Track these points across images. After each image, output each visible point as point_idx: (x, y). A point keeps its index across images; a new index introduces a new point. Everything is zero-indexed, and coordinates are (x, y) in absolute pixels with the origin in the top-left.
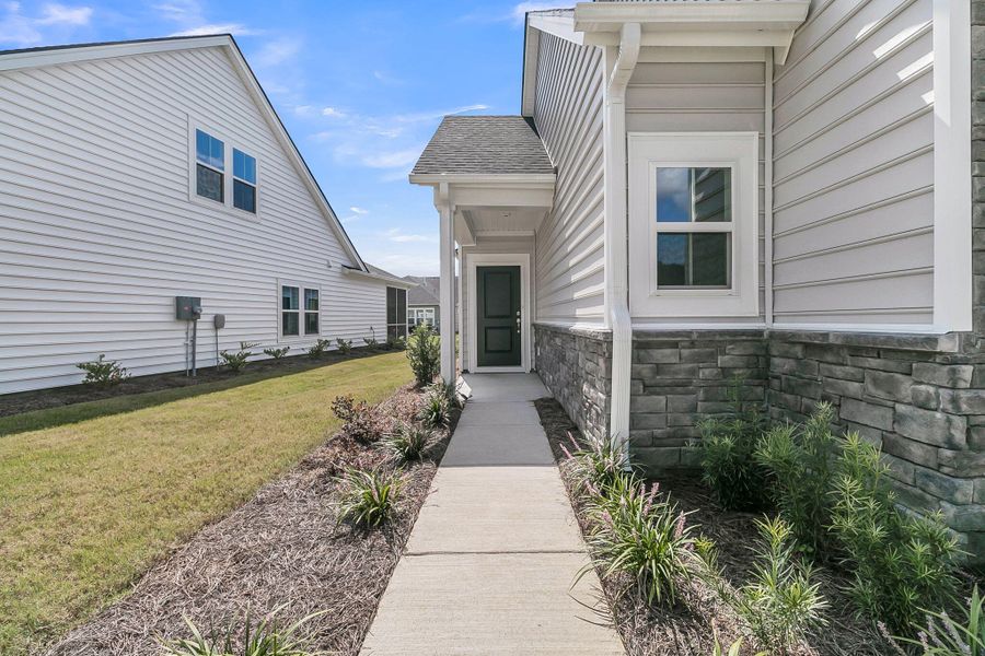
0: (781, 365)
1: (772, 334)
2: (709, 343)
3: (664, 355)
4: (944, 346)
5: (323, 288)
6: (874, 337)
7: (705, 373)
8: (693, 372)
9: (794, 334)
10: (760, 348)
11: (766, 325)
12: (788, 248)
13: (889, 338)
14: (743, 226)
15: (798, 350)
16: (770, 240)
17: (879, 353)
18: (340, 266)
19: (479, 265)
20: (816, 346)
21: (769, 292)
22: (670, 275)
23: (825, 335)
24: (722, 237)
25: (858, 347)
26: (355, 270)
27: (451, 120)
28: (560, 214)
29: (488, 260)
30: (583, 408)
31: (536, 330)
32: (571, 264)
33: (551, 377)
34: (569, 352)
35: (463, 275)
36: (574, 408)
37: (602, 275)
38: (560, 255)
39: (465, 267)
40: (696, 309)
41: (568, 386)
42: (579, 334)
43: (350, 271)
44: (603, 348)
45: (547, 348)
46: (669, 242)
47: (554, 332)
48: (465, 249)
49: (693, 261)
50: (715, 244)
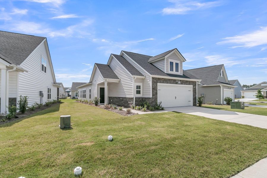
0: (144, 99)
2: (139, 98)
3: (137, 99)
4: (151, 98)
5: (52, 88)
10: (142, 98)
12: (144, 92)
13: (149, 97)
14: (141, 90)
16: (143, 91)
19: (100, 87)
20: (146, 98)
21: (143, 95)
22: (137, 93)
24: (140, 90)
27: (97, 64)
28: (121, 84)
29: (102, 87)
30: (128, 104)
31: (109, 98)
32: (125, 91)
33: (118, 103)
34: (125, 100)
35: (98, 89)
36: (126, 105)
37: (132, 93)
38: (121, 89)
39: (98, 88)
40: (139, 96)
41: (124, 103)
42: (128, 98)
43: (54, 84)
44: (133, 98)
45: (116, 100)
46: (137, 91)
47: (119, 98)
48: (98, 85)
49: (138, 92)
50: (140, 91)
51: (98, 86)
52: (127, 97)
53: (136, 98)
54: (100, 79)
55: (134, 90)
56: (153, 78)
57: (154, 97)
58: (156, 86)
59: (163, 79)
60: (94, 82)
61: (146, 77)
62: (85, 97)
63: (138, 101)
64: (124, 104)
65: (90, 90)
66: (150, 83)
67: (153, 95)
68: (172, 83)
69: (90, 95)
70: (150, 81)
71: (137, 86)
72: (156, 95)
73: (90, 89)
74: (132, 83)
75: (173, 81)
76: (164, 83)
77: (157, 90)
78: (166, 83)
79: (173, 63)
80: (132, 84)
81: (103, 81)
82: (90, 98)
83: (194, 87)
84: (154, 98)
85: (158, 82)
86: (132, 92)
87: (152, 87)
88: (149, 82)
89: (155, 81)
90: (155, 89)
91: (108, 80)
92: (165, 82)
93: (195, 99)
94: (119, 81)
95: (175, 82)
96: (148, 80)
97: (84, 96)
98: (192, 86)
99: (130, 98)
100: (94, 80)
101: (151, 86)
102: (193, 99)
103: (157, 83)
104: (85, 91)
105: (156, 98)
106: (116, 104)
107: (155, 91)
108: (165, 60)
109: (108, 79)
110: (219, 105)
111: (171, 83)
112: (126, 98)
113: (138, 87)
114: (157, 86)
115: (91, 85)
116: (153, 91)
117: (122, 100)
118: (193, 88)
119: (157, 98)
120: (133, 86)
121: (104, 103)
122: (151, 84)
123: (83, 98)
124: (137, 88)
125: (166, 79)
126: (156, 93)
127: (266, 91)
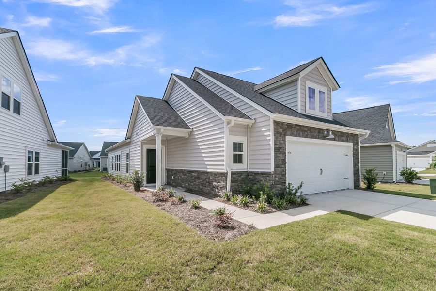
0: (251, 177)
1: (249, 172)
2: (241, 173)
3: (234, 176)
4: (272, 173)
5: (41, 151)
6: (265, 172)
7: (240, 179)
8: (238, 178)
9: (254, 171)
10: (247, 174)
11: (248, 170)
12: (252, 158)
13: (267, 172)
14: (245, 153)
15: (254, 174)
16: (249, 155)
17: (265, 174)
18: (46, 140)
19: (148, 148)
20: (257, 174)
21: (248, 165)
22: (235, 162)
23: (258, 172)
25: (263, 173)
26: (52, 142)
27: (141, 98)
28: (194, 140)
29: (151, 147)
30: (213, 188)
31: (168, 171)
32: (203, 155)
33: (187, 184)
34: (203, 177)
35: (142, 152)
36: (207, 189)
37: (223, 160)
38: (194, 151)
39: (142, 149)
40: (239, 167)
41: (203, 185)
42: (211, 173)
43: (50, 143)
44: (225, 175)
45: (183, 176)
46: (235, 155)
47: (190, 172)
48: (143, 143)
49: (238, 159)
50: (241, 156)
51: (142, 146)
52: (208, 170)
53: (232, 173)
54: (147, 129)
55: (227, 153)
56: (276, 123)
57: (279, 170)
58: (282, 142)
59: (298, 127)
60: (134, 138)
61: (258, 120)
62: (120, 170)
63: (236, 181)
64: (201, 186)
65: (128, 154)
66: (269, 136)
67: (277, 166)
68: (316, 138)
69: (128, 164)
70: (269, 130)
71: (235, 144)
72: (283, 166)
73: (128, 152)
74: (222, 136)
75: (317, 131)
76: (300, 137)
77: (285, 153)
78: (303, 137)
79: (314, 90)
80: (223, 138)
81: (152, 134)
82: (128, 172)
83: (355, 147)
84: (278, 174)
85: (288, 133)
86: (224, 158)
87: (275, 145)
88: (265, 134)
89: (282, 130)
90: (280, 150)
91: (164, 129)
92: (301, 134)
93: (356, 173)
94: (191, 134)
95: (320, 134)
96: (263, 129)
97: (118, 167)
98: (351, 144)
99: (217, 173)
100: (135, 133)
101: (272, 143)
102: (354, 174)
103: (285, 135)
104: (118, 158)
105: (283, 173)
106: (182, 187)
107: (281, 156)
108: (299, 82)
109: (162, 128)
110: (391, 183)
111: (313, 137)
112: (207, 173)
113: (238, 146)
114: (285, 143)
115: (129, 143)
116: (276, 157)
117: (198, 178)
118: (354, 149)
119: (286, 174)
120: (224, 144)
121: (155, 182)
122: (271, 138)
123: (116, 172)
124: (235, 149)
125: (304, 126)
126: (284, 162)
127: (434, 155)
